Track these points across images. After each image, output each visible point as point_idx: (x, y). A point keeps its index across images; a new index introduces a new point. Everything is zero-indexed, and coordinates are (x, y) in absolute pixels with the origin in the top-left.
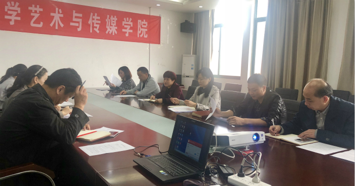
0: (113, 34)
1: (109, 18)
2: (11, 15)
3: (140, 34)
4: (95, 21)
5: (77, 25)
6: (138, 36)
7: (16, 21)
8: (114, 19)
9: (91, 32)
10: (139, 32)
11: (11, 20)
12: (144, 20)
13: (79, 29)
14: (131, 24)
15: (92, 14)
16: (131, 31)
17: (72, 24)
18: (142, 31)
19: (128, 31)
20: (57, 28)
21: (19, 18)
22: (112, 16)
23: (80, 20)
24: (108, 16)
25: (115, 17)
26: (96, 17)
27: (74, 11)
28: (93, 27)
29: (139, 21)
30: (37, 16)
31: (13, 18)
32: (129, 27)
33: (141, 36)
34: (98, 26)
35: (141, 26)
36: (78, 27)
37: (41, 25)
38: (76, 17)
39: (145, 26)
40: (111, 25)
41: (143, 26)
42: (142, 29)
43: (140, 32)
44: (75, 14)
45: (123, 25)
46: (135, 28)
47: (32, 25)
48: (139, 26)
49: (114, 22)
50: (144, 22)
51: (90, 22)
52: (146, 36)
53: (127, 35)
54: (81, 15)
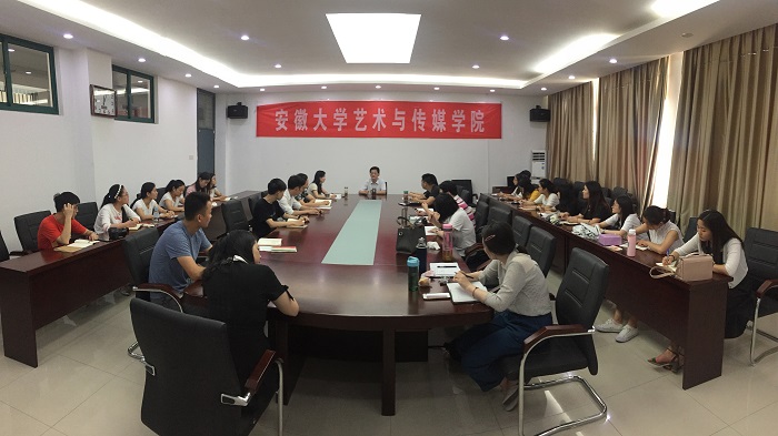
0: (441, 131)
1: (436, 113)
2: (339, 122)
3: (474, 129)
4: (420, 118)
5: (399, 124)
6: (472, 131)
7: (343, 127)
8: (441, 113)
9: (415, 130)
10: (473, 126)
11: (338, 127)
12: (479, 111)
13: (402, 129)
14: (464, 117)
15: (416, 110)
16: (463, 125)
17: (394, 124)
18: (476, 125)
19: (459, 126)
20: (379, 130)
21: (345, 124)
22: (439, 110)
23: (403, 119)
24: (435, 110)
25: (443, 110)
26: (421, 113)
27: (397, 109)
28: (418, 125)
29: (473, 112)
30: (361, 119)
31: (340, 124)
32: (460, 121)
34: (423, 123)
35: (475, 118)
36: (401, 126)
37: (364, 129)
38: (399, 115)
39: (481, 118)
40: (438, 121)
41: (478, 118)
42: (476, 122)
44: (397, 113)
45: (453, 119)
46: (467, 122)
47: (357, 129)
48: (472, 119)
49: (441, 116)
50: (480, 113)
51: (414, 120)
52: (482, 131)
53: (458, 131)
54: (403, 113)
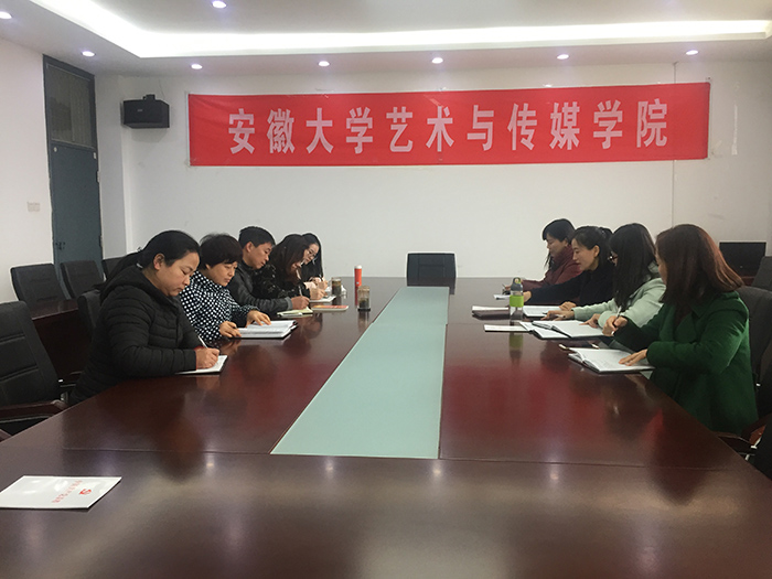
0: (569, 148)
1: (560, 111)
2: (356, 134)
3: (643, 139)
5: (482, 136)
6: (639, 145)
7: (366, 146)
8: (570, 109)
9: (514, 148)
10: (641, 134)
11: (356, 144)
12: (657, 101)
13: (487, 147)
14: (619, 114)
15: (516, 106)
16: (619, 134)
17: (471, 136)
18: (649, 130)
19: (609, 135)
20: (439, 150)
21: (370, 139)
22: (566, 104)
23: (489, 125)
24: (556, 105)
25: (575, 104)
26: (525, 113)
27: (476, 107)
29: (642, 104)
30: (401, 129)
31: (360, 139)
32: (612, 124)
33: (647, 143)
34: (531, 133)
35: (648, 117)
36: (485, 141)
37: (408, 148)
38: (480, 120)
39: (661, 116)
40: (562, 127)
41: (653, 116)
42: (648, 126)
43: (644, 133)
44: (477, 114)
45: (596, 121)
46: (628, 125)
47: (394, 149)
48: (641, 118)
49: (570, 117)
50: (658, 105)
51: (512, 126)
52: (661, 143)
53: (606, 145)
54: (490, 114)
